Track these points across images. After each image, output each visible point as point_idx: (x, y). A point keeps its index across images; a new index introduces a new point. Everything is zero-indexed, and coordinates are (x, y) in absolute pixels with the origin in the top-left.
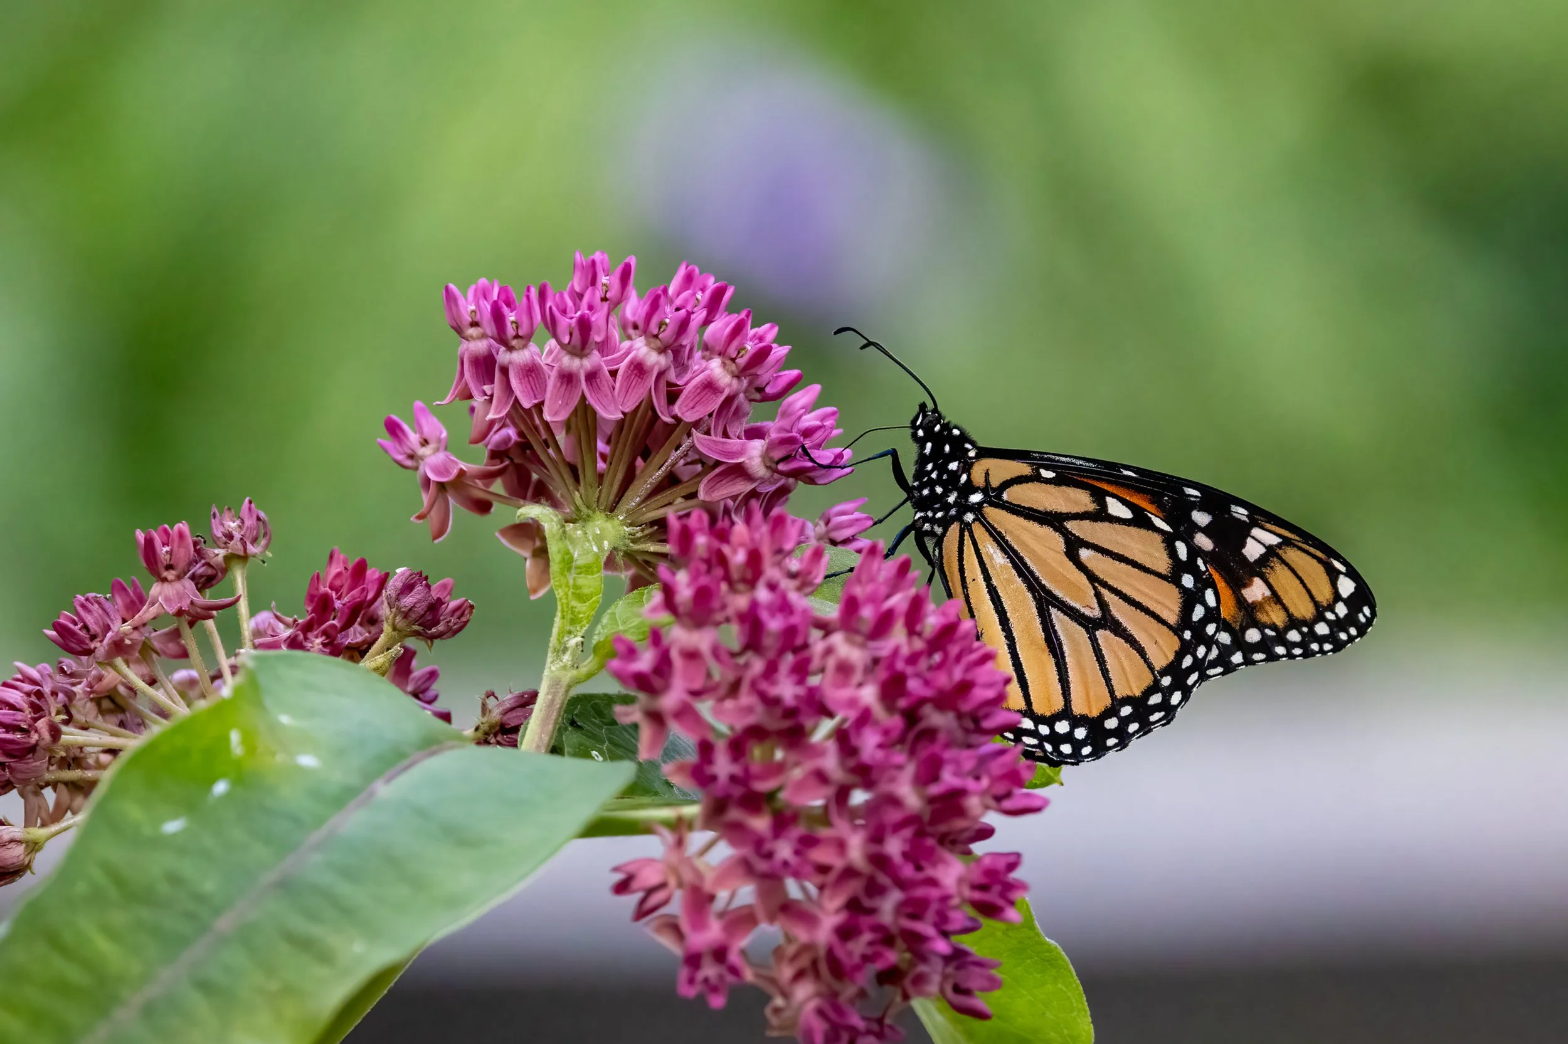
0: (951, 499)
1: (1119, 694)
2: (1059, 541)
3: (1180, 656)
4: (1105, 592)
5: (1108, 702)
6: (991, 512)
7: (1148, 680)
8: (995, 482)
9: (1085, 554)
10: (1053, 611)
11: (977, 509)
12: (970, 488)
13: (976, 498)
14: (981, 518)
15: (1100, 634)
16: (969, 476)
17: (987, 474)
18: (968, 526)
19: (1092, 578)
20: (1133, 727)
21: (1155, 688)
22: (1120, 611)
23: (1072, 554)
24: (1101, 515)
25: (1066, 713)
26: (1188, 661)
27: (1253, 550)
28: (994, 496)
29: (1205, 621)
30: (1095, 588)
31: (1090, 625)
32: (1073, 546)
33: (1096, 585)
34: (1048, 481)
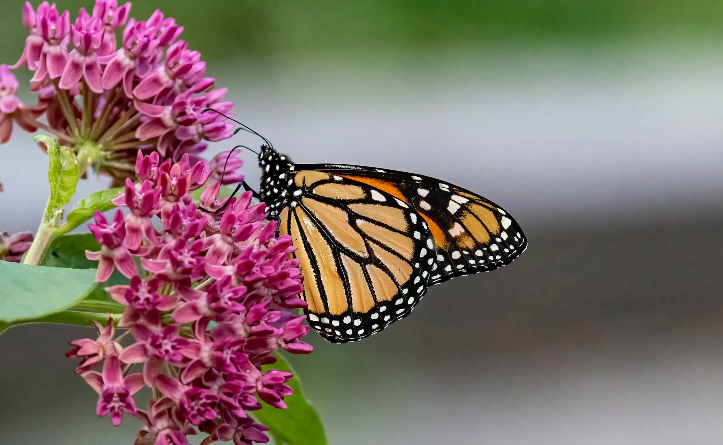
0: (284, 194)
1: (379, 300)
2: (345, 216)
3: (413, 277)
4: (371, 243)
5: (373, 304)
6: (306, 201)
7: (395, 291)
8: (308, 184)
9: (359, 222)
10: (342, 255)
11: (298, 199)
12: (294, 187)
13: (298, 193)
14: (300, 204)
15: (368, 266)
16: (294, 181)
17: (304, 180)
18: (292, 209)
19: (364, 236)
20: (387, 318)
21: (399, 295)
22: (379, 253)
23: (352, 222)
24: (368, 200)
25: (349, 312)
26: (417, 280)
27: (453, 208)
28: (308, 192)
29: (427, 257)
30: (365, 241)
31: (362, 262)
32: (353, 218)
33: (366, 239)
34: (338, 182)
